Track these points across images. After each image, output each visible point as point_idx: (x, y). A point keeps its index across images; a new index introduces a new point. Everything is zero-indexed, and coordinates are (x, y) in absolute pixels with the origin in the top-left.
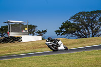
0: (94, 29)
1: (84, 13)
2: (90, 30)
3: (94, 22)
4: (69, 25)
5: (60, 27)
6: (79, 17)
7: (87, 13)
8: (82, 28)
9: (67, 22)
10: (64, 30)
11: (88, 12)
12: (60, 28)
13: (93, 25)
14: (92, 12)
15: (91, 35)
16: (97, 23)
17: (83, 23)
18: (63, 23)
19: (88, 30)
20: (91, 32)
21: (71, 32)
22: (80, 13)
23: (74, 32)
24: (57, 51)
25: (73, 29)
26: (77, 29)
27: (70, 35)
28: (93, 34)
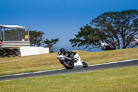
0: (126, 37)
1: (112, 13)
2: (120, 39)
3: (125, 27)
4: (89, 31)
5: (77, 34)
6: (104, 20)
7: (115, 13)
8: (108, 36)
9: (87, 27)
10: (82, 38)
11: (117, 12)
12: (77, 36)
13: (125, 31)
14: (124, 13)
15: (122, 45)
16: (130, 28)
17: (110, 28)
18: (81, 29)
19: (117, 38)
20: (121, 42)
21: (92, 41)
22: (106, 14)
23: (98, 41)
24: (72, 68)
25: (96, 38)
26: (101, 37)
27: (91, 46)
28: (124, 44)
